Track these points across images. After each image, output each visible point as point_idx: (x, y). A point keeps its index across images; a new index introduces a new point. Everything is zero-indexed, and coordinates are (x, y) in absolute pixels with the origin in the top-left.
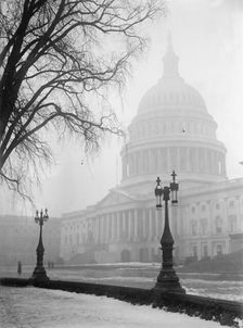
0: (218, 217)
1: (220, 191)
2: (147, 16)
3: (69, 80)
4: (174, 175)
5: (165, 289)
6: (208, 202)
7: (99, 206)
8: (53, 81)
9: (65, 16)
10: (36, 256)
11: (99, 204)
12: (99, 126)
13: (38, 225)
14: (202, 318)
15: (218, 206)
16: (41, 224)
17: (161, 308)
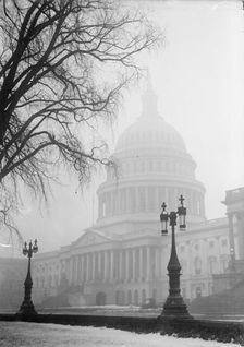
0: (197, 259)
1: (199, 231)
2: (145, 46)
3: (61, 109)
4: (182, 199)
5: (172, 316)
6: (188, 242)
7: (74, 246)
8: (44, 111)
9: (59, 45)
10: (24, 290)
11: (74, 244)
12: (90, 157)
13: (26, 257)
14: (219, 341)
15: (197, 247)
16: (30, 256)
17: (170, 334)
